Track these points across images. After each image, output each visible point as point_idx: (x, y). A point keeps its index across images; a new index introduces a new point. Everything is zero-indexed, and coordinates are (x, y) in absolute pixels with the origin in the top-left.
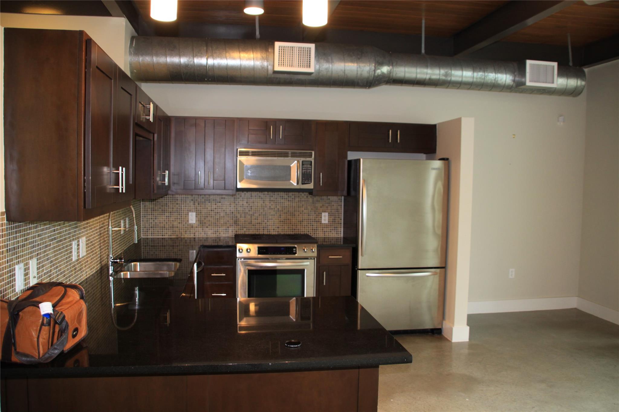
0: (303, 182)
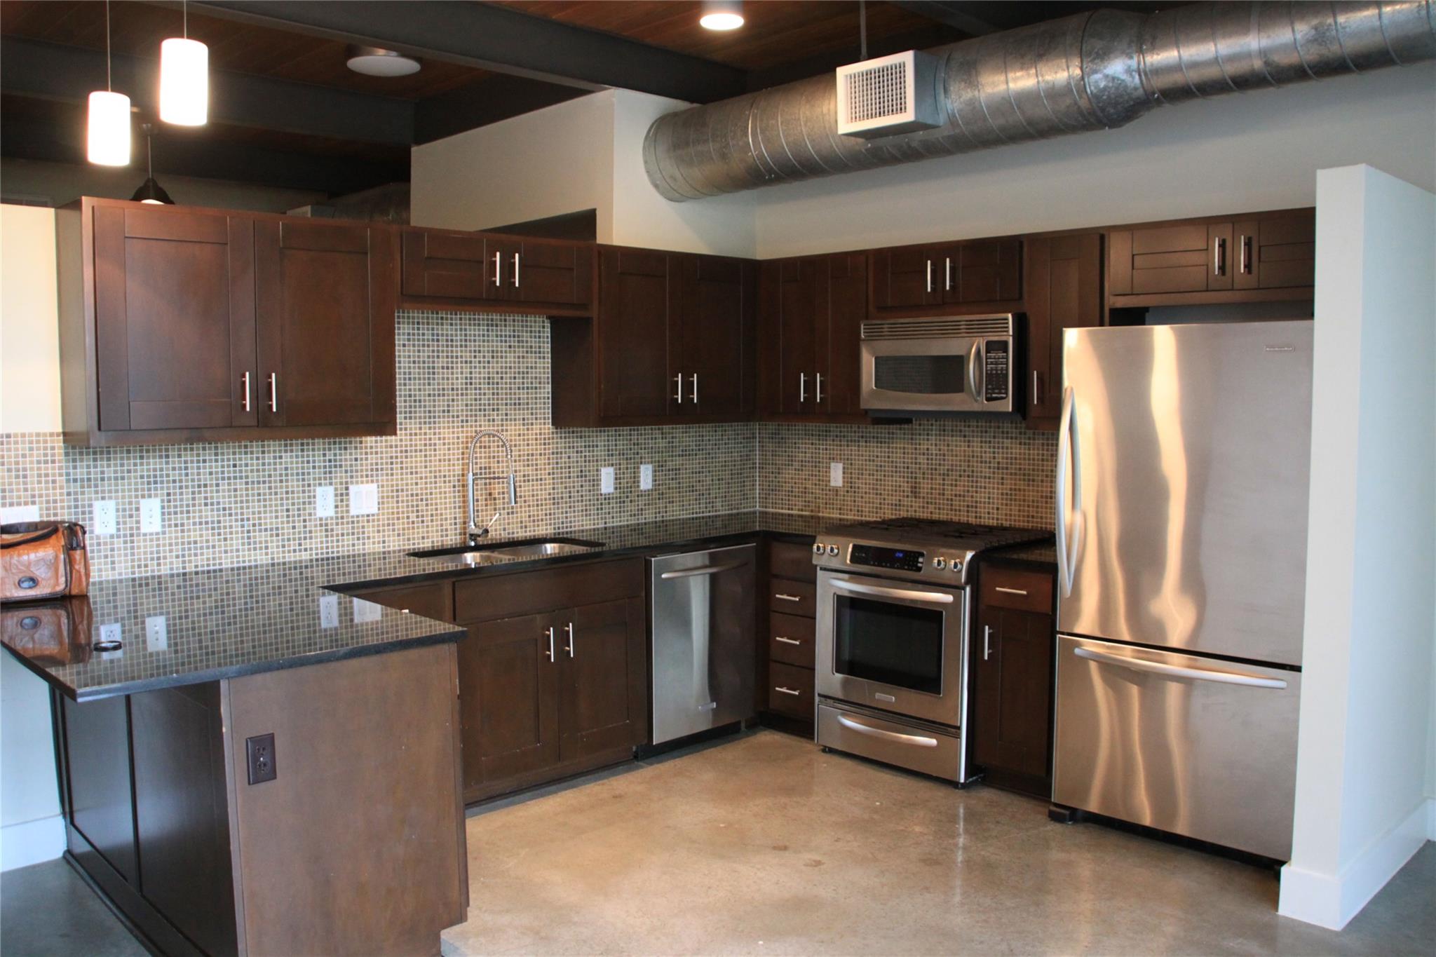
0: (989, 396)
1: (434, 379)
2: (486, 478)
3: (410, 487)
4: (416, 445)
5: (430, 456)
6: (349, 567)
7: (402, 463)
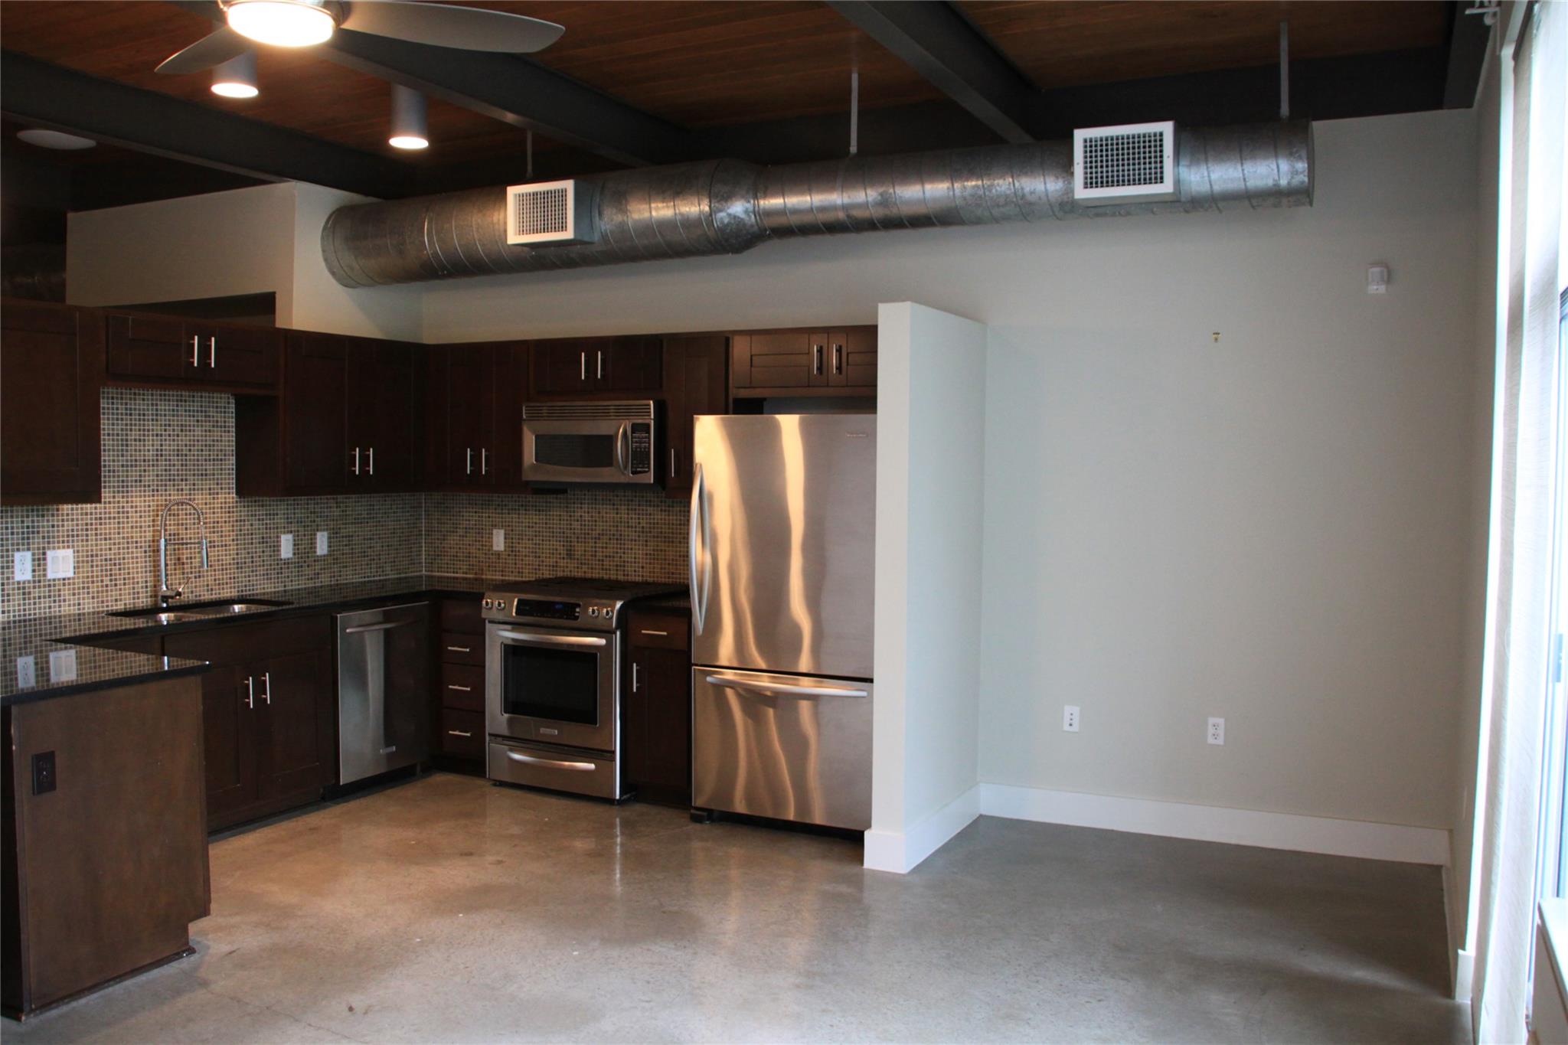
0: (634, 470)
1: (127, 451)
2: (174, 544)
3: (103, 552)
4: (110, 513)
5: (123, 523)
6: (46, 629)
7: (96, 529)
